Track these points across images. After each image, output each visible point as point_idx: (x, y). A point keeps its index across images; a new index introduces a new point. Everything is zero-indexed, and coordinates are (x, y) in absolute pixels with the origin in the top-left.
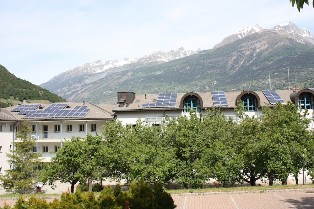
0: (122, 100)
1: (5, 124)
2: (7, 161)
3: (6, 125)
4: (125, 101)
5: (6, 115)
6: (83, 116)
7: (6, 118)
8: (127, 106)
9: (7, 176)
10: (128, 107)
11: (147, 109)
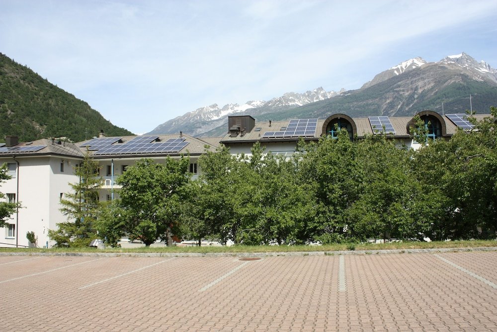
0: (235, 127)
1: (68, 162)
2: (59, 210)
3: (70, 162)
4: (239, 128)
5: (72, 150)
6: (178, 151)
7: (70, 153)
8: (242, 136)
9: (60, 232)
10: (244, 136)
11: (272, 139)
